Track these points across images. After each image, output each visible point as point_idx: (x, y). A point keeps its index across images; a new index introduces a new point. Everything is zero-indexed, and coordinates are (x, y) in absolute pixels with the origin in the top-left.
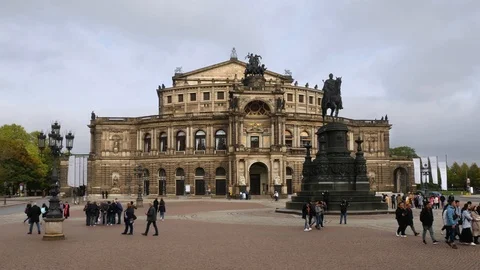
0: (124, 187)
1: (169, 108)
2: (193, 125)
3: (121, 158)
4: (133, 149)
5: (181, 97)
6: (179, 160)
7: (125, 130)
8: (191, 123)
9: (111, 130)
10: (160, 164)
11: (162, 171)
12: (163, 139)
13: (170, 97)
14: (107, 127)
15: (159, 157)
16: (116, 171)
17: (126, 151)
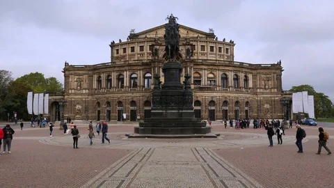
0: (84, 115)
1: (117, 58)
2: (129, 70)
3: (82, 94)
4: (90, 88)
5: (125, 49)
6: (119, 95)
7: (85, 74)
8: (127, 68)
9: (75, 74)
10: (107, 98)
11: (108, 103)
12: (109, 80)
13: (117, 50)
14: (73, 72)
15: (106, 93)
16: (78, 103)
17: (85, 89)
